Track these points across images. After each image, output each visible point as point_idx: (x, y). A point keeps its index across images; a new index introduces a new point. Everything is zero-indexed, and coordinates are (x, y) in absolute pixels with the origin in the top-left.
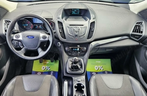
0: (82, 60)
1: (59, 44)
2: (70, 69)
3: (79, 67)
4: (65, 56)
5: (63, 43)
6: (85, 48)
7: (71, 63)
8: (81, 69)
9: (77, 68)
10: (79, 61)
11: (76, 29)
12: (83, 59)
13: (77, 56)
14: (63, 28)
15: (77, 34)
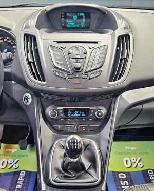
0: (94, 144)
1: (26, 98)
2: (59, 172)
3: (87, 164)
4: (45, 132)
5: (37, 93)
6: (104, 111)
7: (63, 152)
8: (92, 171)
9: (79, 169)
10: (87, 147)
11: (75, 52)
12: (98, 142)
13: (79, 133)
14: (37, 51)
15: (78, 65)
